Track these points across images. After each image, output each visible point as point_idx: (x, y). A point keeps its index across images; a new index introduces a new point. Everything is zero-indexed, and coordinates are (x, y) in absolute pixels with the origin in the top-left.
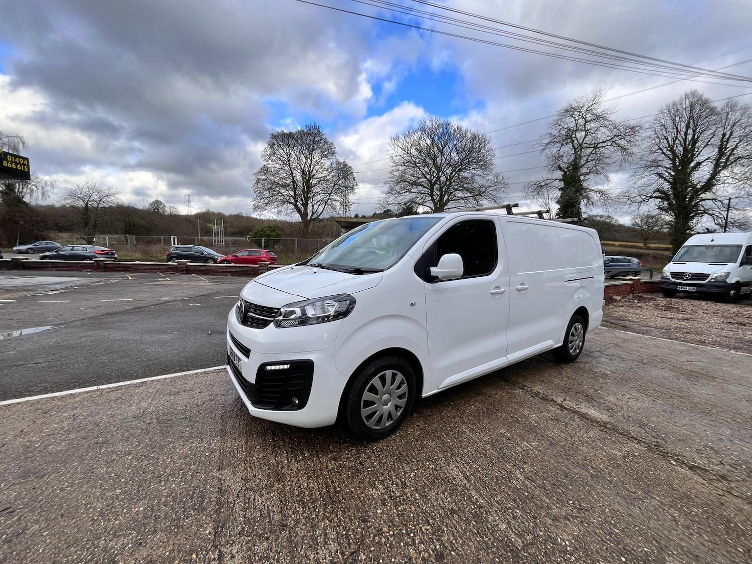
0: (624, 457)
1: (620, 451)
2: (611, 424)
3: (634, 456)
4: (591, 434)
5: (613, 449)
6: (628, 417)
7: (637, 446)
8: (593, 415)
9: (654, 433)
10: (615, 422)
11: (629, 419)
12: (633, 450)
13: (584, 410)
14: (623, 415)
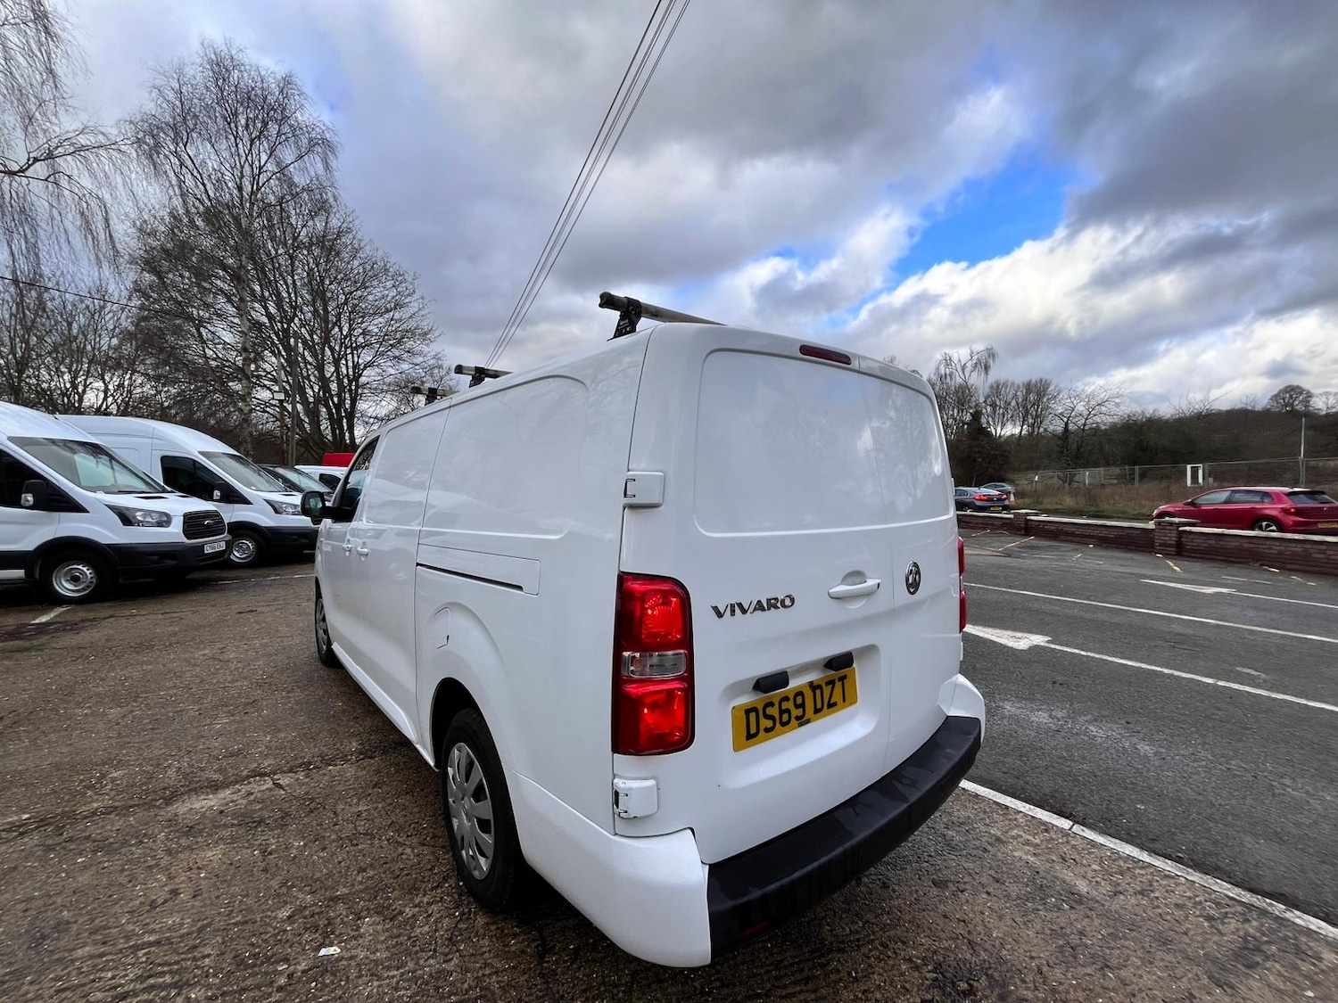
0: (103, 776)
1: (113, 780)
2: (159, 807)
3: (91, 787)
4: (171, 773)
5: (126, 774)
6: (141, 842)
7: (95, 805)
8: (203, 797)
9: (72, 847)
10: (156, 815)
11: (137, 838)
12: (96, 794)
13: (226, 794)
14: (154, 837)
